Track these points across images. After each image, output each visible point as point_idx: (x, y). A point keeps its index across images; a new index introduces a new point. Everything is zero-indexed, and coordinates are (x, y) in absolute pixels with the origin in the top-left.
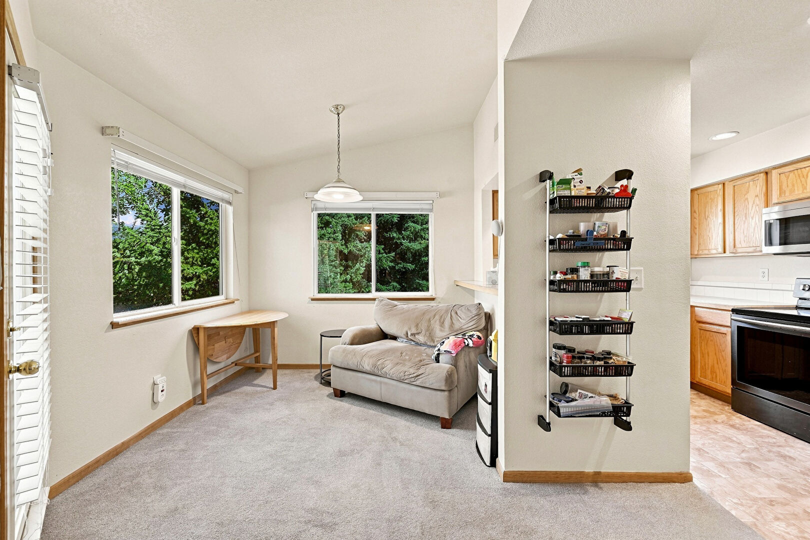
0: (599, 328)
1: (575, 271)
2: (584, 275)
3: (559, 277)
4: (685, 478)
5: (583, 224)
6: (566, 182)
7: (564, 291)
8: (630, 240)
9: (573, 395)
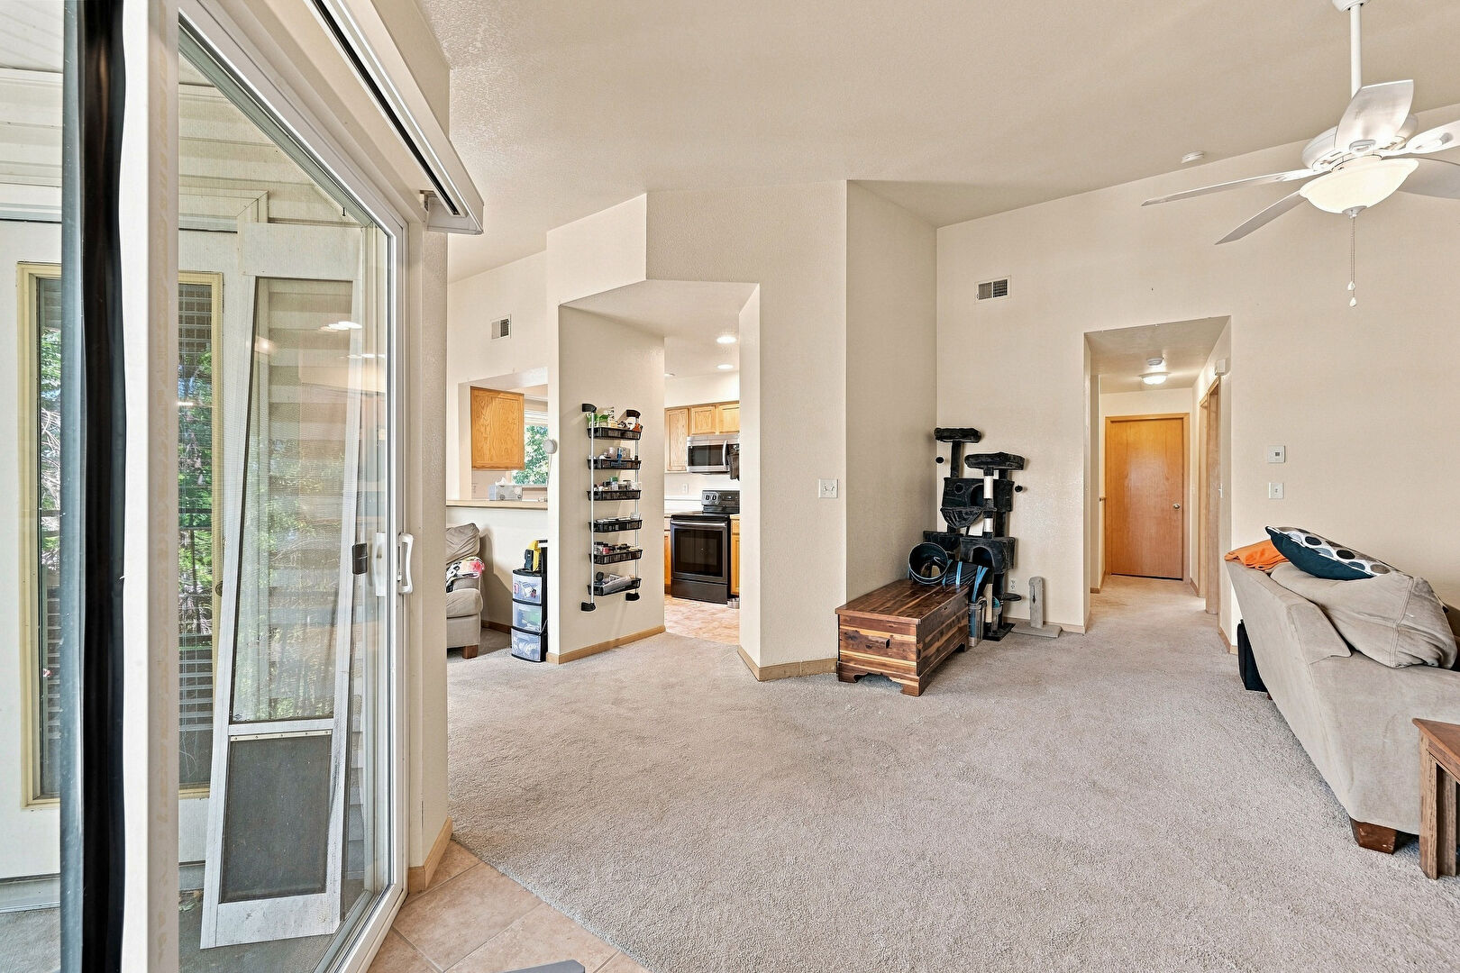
0: (623, 525)
1: (608, 484)
2: (615, 487)
3: (601, 489)
4: (661, 630)
5: (612, 448)
6: (605, 417)
7: (606, 499)
8: (640, 462)
9: (607, 580)
